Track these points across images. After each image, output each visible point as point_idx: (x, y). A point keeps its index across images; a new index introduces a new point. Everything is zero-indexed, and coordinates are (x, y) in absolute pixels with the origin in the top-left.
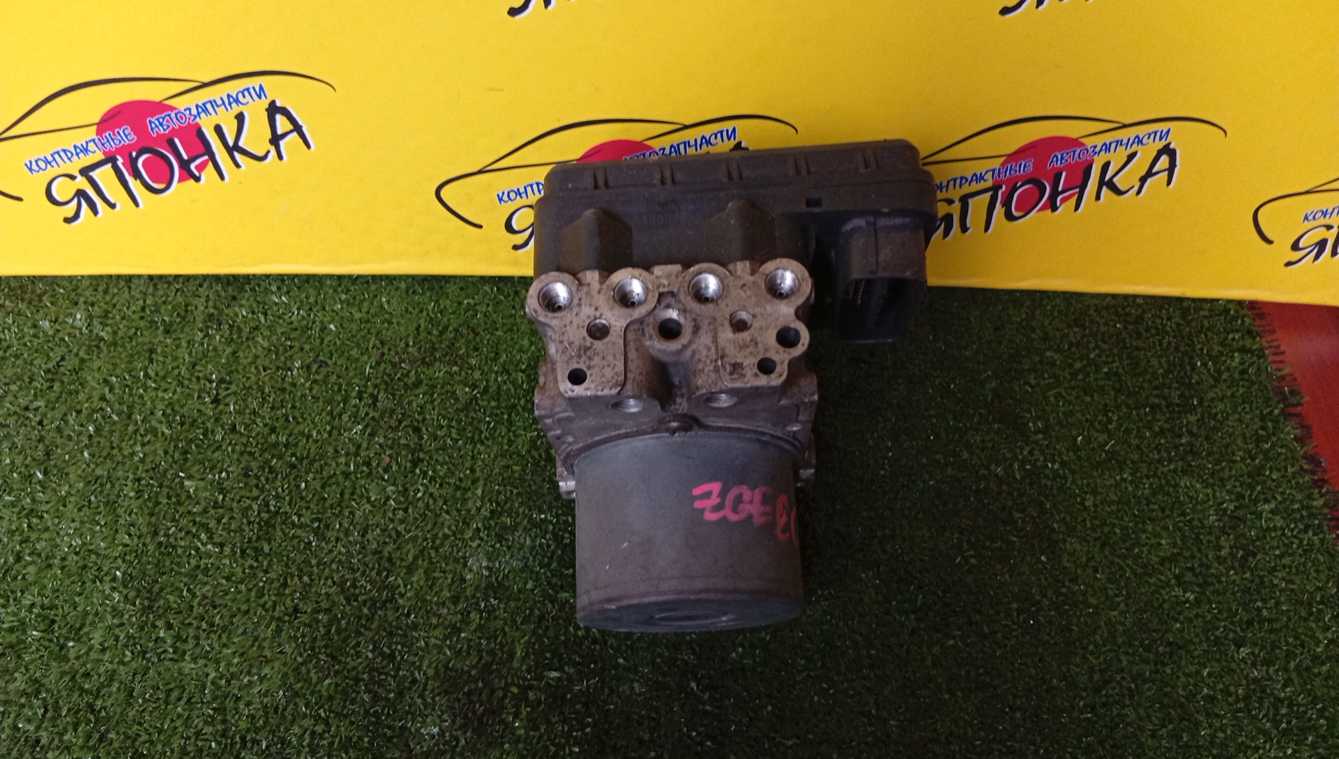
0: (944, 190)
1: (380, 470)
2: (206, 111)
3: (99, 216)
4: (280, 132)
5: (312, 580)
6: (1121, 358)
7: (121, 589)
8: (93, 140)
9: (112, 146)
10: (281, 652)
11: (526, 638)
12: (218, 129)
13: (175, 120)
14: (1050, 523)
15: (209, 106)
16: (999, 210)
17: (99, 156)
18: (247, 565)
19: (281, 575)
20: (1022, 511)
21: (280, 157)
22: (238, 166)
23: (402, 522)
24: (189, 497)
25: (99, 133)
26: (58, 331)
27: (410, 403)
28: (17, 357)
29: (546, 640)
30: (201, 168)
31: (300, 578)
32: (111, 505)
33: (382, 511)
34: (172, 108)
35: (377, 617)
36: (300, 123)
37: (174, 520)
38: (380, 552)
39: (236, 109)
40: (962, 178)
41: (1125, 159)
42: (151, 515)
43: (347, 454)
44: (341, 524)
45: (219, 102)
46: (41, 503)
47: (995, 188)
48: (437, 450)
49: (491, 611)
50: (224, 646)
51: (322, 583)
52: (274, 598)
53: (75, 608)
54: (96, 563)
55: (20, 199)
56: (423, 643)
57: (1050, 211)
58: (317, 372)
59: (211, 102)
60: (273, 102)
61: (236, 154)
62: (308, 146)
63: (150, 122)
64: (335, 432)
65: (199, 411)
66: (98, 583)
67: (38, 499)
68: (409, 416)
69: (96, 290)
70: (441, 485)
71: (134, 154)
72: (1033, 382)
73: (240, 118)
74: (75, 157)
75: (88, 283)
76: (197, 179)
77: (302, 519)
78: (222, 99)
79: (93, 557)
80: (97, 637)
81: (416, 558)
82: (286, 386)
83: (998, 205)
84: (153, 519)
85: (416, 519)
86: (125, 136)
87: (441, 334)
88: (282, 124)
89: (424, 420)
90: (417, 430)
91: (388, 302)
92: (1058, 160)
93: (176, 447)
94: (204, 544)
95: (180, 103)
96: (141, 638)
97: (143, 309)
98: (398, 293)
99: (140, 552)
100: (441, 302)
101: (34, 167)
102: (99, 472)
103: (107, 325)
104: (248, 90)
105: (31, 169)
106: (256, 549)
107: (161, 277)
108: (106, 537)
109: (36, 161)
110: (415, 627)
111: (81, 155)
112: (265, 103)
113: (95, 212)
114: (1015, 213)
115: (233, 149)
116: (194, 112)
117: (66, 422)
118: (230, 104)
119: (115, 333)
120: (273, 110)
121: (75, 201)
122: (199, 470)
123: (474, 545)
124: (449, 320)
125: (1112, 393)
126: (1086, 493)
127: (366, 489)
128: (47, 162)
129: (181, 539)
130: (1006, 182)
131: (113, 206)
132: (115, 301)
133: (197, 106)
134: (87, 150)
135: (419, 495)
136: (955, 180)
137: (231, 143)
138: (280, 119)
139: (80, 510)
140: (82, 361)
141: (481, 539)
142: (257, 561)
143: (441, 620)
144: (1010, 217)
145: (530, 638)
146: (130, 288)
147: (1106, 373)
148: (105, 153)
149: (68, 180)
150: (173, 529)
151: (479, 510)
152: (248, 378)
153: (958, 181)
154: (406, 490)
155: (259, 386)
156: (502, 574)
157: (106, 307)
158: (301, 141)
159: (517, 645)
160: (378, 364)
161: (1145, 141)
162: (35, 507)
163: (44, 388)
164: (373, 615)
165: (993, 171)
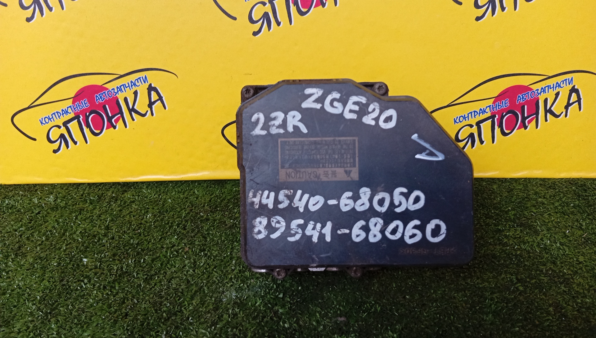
0: (467, 119)
1: (183, 253)
2: (121, 90)
3: (69, 149)
4: (153, 100)
5: (138, 302)
6: (579, 200)
7: (37, 304)
8: (70, 107)
9: (78, 110)
10: (114, 335)
11: (255, 327)
12: (126, 100)
13: (107, 95)
14: (562, 270)
15: (122, 87)
16: (497, 130)
17: (72, 115)
18: (105, 293)
19: (122, 298)
20: (544, 265)
21: (152, 114)
22: (133, 120)
23: (191, 275)
24: (83, 265)
25: (73, 103)
26: (40, 202)
27: (202, 227)
28: (18, 211)
29: (266, 328)
30: (117, 121)
31: (132, 300)
32: (44, 268)
33: (181, 271)
34: (107, 89)
35: (170, 319)
36: (162, 95)
37: (73, 275)
38: (178, 289)
39: (134, 89)
40: (475, 112)
41: (555, 96)
42: (63, 272)
43: (168, 248)
44: (158, 277)
45: (127, 85)
46: (10, 267)
47: (492, 117)
48: (213, 245)
49: (235, 315)
50: (84, 331)
51: (143, 303)
52: (115, 308)
53: (11, 313)
54: (28, 293)
55: (35, 140)
56: (195, 332)
57: (523, 129)
58: (159, 217)
59: (123, 85)
60: (151, 84)
61: (133, 113)
62: (165, 108)
63: (96, 96)
64: (163, 239)
65: (97, 232)
66: (26, 301)
67: (9, 265)
68: (201, 232)
69: (63, 189)
70: (214, 260)
71: (88, 114)
72: (535, 211)
73: (136, 93)
74: (62, 115)
75: (60, 186)
76: (115, 127)
77: (139, 275)
78: (128, 83)
79: (28, 290)
80: (18, 326)
81: (196, 292)
82: (143, 222)
83: (496, 127)
84: (63, 275)
85: (199, 274)
86: (85, 104)
87: (222, 201)
88: (154, 96)
89: (208, 234)
90: (205, 238)
91: (198, 191)
92: (521, 99)
93: (83, 245)
94: (85, 284)
95: (109, 86)
96: (41, 328)
97: (82, 195)
98: (203, 187)
99: (52, 288)
100: (223, 190)
101: (44, 122)
102: (42, 255)
103: (64, 201)
104: (140, 78)
105: (42, 123)
106: (112, 287)
107: (94, 184)
108: (37, 282)
109: (45, 118)
110: (191, 324)
111: (65, 115)
112: (147, 85)
113: (67, 147)
114: (507, 132)
115: (132, 110)
116: (116, 91)
117: (33, 236)
118: (132, 86)
119: (66, 204)
120: (151, 89)
121: (59, 140)
122: (90, 255)
123: (228, 285)
124: (226, 196)
125: (579, 214)
126: (579, 256)
127: (174, 262)
128: (50, 119)
129: (75, 282)
130: (498, 113)
131: (75, 143)
132: (70, 192)
133: (117, 88)
134: (67, 112)
135: (202, 264)
136: (471, 113)
137: (131, 107)
138: (153, 93)
139: (28, 270)
140: (48, 213)
141: (233, 282)
142: (111, 291)
143: (206, 320)
144: (504, 134)
145: (257, 327)
146: (78, 188)
147: (573, 206)
148: (75, 113)
149: (57, 128)
150: (72, 278)
151: (233, 270)
152: (125, 220)
153: (473, 113)
154: (195, 262)
155: (130, 222)
156: (243, 299)
157: (65, 194)
158: (162, 105)
159: (249, 332)
160: (189, 213)
161: (562, 85)
162: (6, 269)
163: (27, 222)
164: (169, 318)
165: (490, 106)
